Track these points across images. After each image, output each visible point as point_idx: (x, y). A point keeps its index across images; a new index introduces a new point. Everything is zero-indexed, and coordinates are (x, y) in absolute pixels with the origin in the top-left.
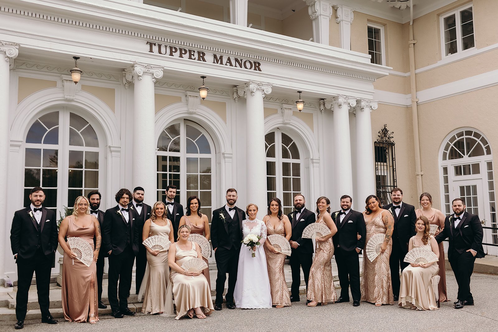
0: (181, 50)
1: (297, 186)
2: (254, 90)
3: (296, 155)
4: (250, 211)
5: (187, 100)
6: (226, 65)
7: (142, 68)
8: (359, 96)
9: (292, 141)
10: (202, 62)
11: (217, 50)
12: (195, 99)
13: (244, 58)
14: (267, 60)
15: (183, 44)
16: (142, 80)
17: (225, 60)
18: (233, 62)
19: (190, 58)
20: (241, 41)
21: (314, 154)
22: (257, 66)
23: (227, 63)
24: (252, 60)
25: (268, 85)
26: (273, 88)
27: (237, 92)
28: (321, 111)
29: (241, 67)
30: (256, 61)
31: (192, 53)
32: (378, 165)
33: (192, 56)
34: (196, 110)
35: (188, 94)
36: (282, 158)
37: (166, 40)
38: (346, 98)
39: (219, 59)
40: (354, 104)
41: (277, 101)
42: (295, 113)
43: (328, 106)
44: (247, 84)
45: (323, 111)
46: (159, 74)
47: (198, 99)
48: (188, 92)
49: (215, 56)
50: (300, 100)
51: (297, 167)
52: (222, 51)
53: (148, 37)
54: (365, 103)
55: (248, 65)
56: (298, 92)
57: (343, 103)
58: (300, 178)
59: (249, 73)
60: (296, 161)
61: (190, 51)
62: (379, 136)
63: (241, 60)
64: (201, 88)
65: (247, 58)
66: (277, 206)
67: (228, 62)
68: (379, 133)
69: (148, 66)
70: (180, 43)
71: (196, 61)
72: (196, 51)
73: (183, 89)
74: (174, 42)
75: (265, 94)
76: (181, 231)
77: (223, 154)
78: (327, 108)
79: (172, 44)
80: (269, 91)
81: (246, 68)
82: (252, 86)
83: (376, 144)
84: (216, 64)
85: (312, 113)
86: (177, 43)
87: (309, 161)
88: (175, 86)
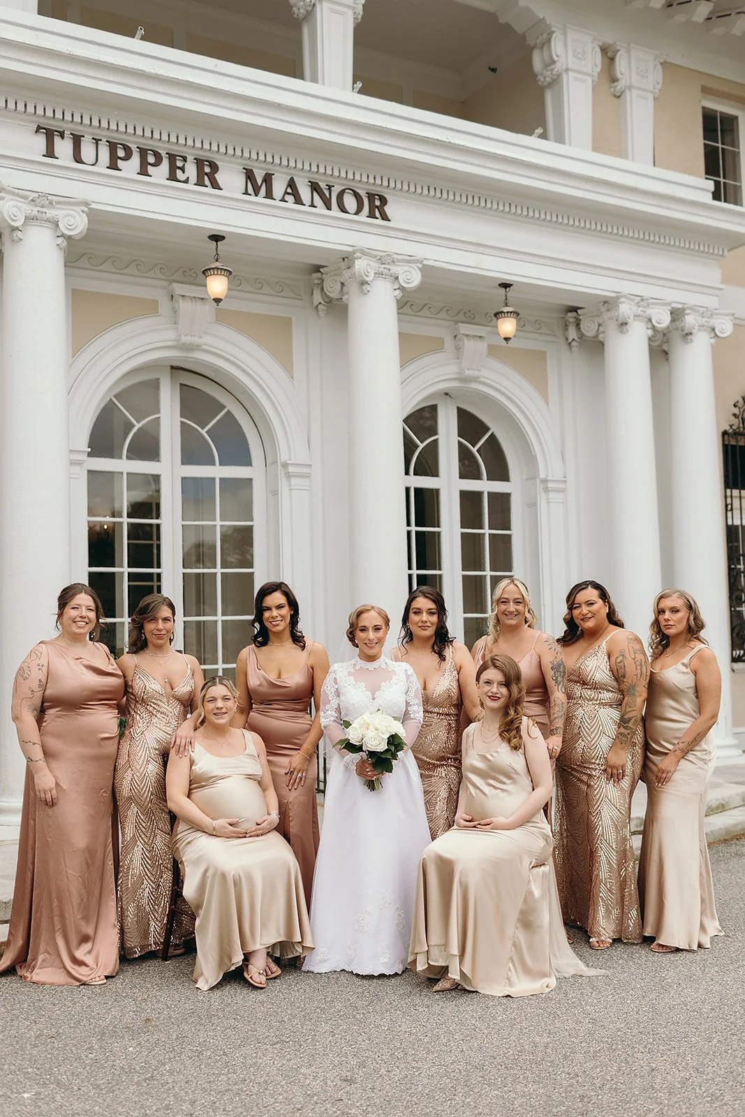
0: (143, 153)
1: (503, 559)
2: (367, 276)
3: (500, 471)
4: (362, 630)
5: (175, 311)
6: (283, 200)
7: (20, 204)
8: (678, 297)
9: (488, 429)
10: (209, 190)
11: (254, 156)
12: (199, 305)
13: (338, 181)
14: (406, 188)
15: (148, 134)
16: (22, 242)
17: (279, 187)
18: (305, 192)
19: (173, 177)
20: (325, 127)
21: (550, 466)
22: (376, 205)
23: (286, 196)
24: (363, 189)
25: (409, 262)
26: (426, 270)
27: (323, 289)
28: (570, 344)
29: (329, 208)
30: (373, 190)
31: (179, 164)
32: (732, 497)
33: (179, 172)
34: (200, 337)
35: (177, 293)
36: (460, 478)
37: (95, 123)
38: (642, 303)
39: (262, 185)
40: (662, 319)
41: (443, 315)
42: (493, 351)
43: (589, 328)
44: (347, 259)
45: (574, 344)
46: (77, 223)
47: (207, 307)
48: (174, 285)
49: (249, 175)
50: (506, 309)
51: (501, 503)
52: (269, 159)
53: (40, 111)
54: (697, 318)
55: (351, 203)
56: (499, 285)
57: (632, 317)
58: (510, 536)
59: (354, 226)
60: (498, 487)
61: (172, 158)
62: (735, 415)
63: (330, 188)
64: (209, 269)
65: (345, 182)
66: (434, 613)
67: (289, 194)
68: (735, 406)
69: (42, 200)
70: (139, 132)
71: (190, 186)
72: (190, 158)
73: (164, 278)
74: (122, 128)
75: (402, 288)
76: (207, 696)
77: (285, 465)
78: (585, 333)
79: (116, 135)
80: (413, 279)
81: (344, 210)
82: (360, 265)
83: (726, 437)
84: (253, 198)
85: (544, 350)
86: (131, 130)
87: (536, 485)
88: (138, 269)
